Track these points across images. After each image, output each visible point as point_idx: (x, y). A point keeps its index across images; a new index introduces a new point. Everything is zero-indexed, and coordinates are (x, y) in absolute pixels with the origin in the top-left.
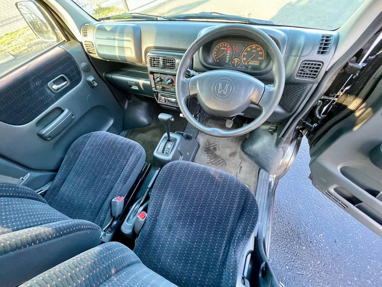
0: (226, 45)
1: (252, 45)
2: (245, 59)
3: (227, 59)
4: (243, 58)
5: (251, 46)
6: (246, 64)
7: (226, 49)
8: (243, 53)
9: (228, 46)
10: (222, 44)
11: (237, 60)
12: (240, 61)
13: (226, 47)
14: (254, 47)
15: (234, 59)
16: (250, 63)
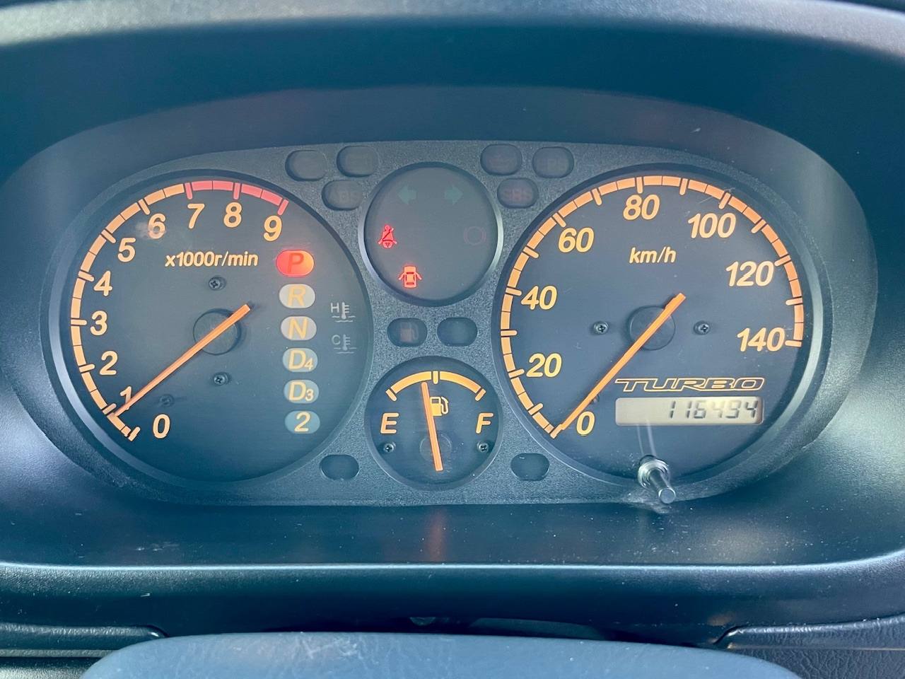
0: (233, 215)
1: (609, 188)
2: (547, 365)
3: (301, 392)
4: (522, 362)
5: (596, 195)
6: (582, 421)
7: (247, 259)
8: (512, 290)
9: (273, 229)
10: (173, 209)
11: (441, 389)
12: (491, 402)
13: (248, 237)
14: (638, 208)
15: (398, 387)
16: (631, 411)
